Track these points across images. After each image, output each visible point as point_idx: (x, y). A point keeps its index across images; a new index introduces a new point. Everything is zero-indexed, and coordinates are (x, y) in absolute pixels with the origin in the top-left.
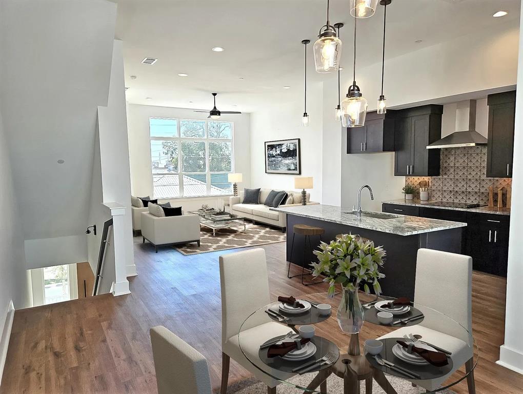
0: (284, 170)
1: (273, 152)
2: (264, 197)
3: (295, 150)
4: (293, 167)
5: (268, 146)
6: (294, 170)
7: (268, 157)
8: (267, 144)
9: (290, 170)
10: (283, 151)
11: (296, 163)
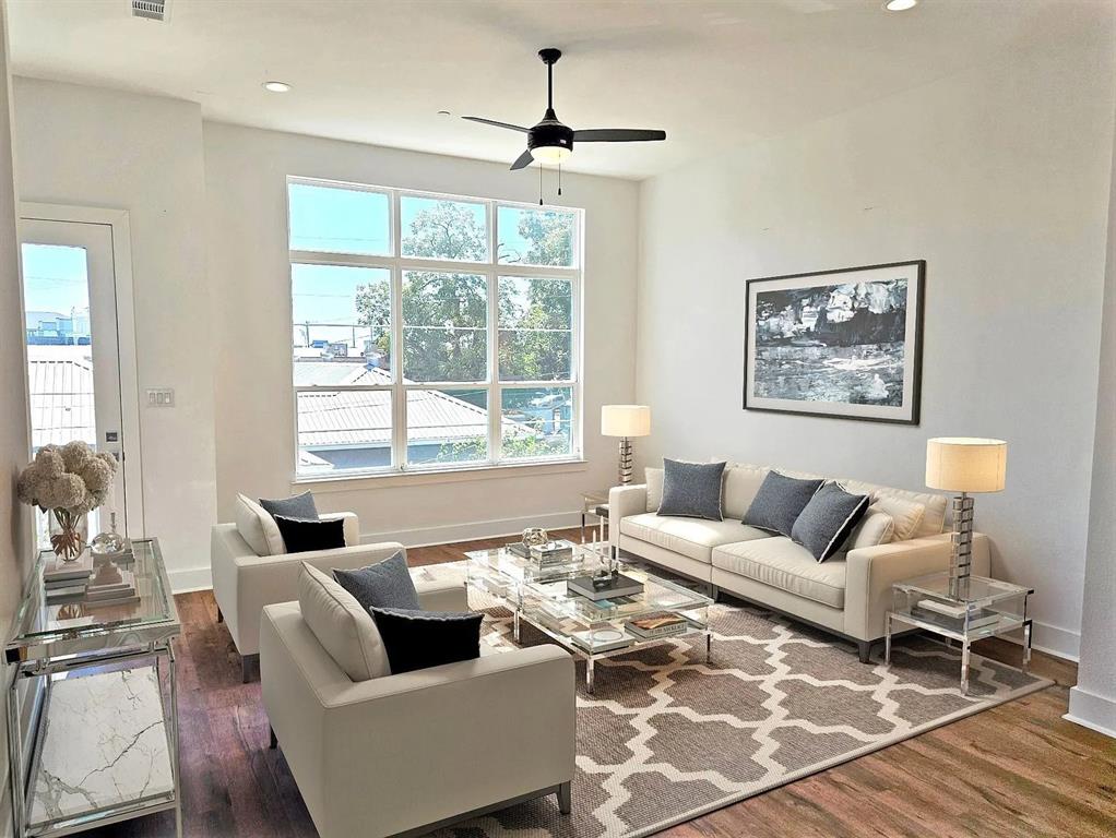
0: (832, 398)
1: (786, 324)
2: (742, 493)
3: (895, 317)
4: (878, 389)
5: (760, 296)
6: (884, 402)
7: (760, 342)
8: (756, 289)
9: (863, 400)
10: (830, 316)
11: (900, 371)
